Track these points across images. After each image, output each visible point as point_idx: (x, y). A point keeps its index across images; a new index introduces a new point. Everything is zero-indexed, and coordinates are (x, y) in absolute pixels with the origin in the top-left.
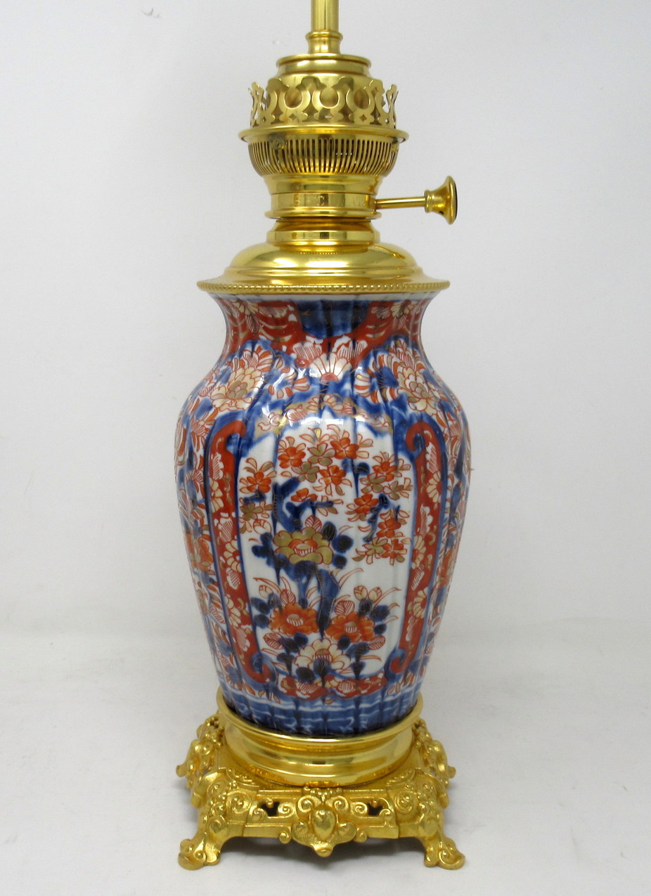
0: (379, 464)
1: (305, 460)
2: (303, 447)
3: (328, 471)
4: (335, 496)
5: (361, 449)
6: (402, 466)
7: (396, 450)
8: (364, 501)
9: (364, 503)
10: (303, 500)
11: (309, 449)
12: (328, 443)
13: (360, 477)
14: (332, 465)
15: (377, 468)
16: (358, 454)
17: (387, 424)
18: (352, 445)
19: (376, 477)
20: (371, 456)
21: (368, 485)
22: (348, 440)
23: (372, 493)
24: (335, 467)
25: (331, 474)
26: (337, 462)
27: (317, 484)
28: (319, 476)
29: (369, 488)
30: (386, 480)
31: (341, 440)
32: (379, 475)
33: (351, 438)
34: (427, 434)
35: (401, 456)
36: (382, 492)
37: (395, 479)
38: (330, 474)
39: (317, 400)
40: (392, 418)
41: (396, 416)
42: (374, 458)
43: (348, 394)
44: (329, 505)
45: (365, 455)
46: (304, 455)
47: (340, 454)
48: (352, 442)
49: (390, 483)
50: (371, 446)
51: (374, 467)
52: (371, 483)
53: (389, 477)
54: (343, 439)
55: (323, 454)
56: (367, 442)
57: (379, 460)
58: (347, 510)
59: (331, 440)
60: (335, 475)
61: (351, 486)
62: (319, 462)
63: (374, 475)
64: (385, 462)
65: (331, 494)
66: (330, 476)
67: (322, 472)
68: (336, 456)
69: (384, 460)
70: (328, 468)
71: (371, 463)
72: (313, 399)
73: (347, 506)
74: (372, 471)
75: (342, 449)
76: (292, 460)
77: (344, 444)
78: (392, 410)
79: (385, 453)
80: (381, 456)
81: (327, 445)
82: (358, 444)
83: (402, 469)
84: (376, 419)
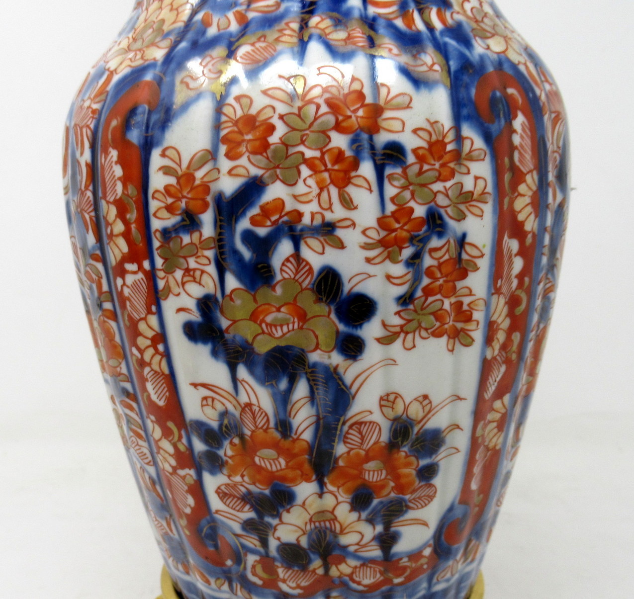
0: (424, 144)
1: (274, 139)
2: (268, 113)
3: (322, 159)
4: (338, 213)
5: (388, 114)
6: (470, 151)
7: (458, 118)
8: (398, 222)
9: (397, 226)
10: (274, 223)
11: (281, 117)
12: (321, 101)
13: (388, 171)
14: (331, 145)
15: (421, 152)
16: (384, 124)
17: (437, 67)
18: (368, 105)
19: (421, 173)
20: (409, 127)
21: (404, 188)
22: (361, 95)
23: (412, 204)
24: (336, 151)
25: (329, 166)
26: (339, 141)
27: (301, 188)
28: (305, 171)
29: (407, 194)
30: (440, 178)
31: (346, 96)
32: (426, 167)
33: (367, 91)
34: (512, 95)
35: (467, 131)
36: (433, 204)
37: (457, 178)
38: (325, 165)
39: (295, 26)
40: (446, 58)
41: (453, 54)
42: (415, 131)
43: (356, 14)
44: (327, 230)
45: (397, 125)
46: (271, 129)
47: (345, 124)
48: (369, 100)
49: (448, 184)
50: (408, 107)
51: (415, 151)
52: (411, 184)
53: (445, 172)
54: (350, 93)
55: (311, 124)
56: (399, 100)
57: (426, 136)
58: (364, 240)
59: (327, 96)
60: (336, 167)
61: (371, 191)
62: (303, 142)
63: (416, 168)
64: (437, 141)
65: (330, 208)
66: (327, 170)
67: (310, 163)
68: (338, 127)
69: (434, 138)
70: (323, 154)
71: (410, 142)
72: (287, 24)
73: (364, 232)
74: (411, 159)
75: (349, 113)
76: (250, 140)
77: (353, 104)
78: (445, 44)
79: (436, 122)
80: (429, 127)
81: (318, 107)
82: (382, 102)
83: (470, 158)
84: (415, 57)
